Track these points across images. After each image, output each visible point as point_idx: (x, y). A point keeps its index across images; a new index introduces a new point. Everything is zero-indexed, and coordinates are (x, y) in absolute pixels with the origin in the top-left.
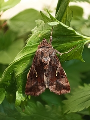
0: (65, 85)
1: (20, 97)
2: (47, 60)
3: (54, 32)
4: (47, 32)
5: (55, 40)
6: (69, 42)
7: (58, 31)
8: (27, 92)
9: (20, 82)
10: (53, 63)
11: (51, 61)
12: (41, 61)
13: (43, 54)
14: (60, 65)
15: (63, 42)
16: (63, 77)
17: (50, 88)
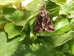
0: (52, 28)
1: (32, 35)
2: (43, 15)
3: (47, 4)
4: (43, 4)
5: (47, 8)
6: (53, 8)
7: (49, 3)
8: (35, 32)
9: (32, 28)
10: (46, 17)
11: (45, 16)
12: (41, 16)
13: (41, 13)
14: (49, 18)
15: (51, 8)
16: (51, 24)
17: (45, 29)
